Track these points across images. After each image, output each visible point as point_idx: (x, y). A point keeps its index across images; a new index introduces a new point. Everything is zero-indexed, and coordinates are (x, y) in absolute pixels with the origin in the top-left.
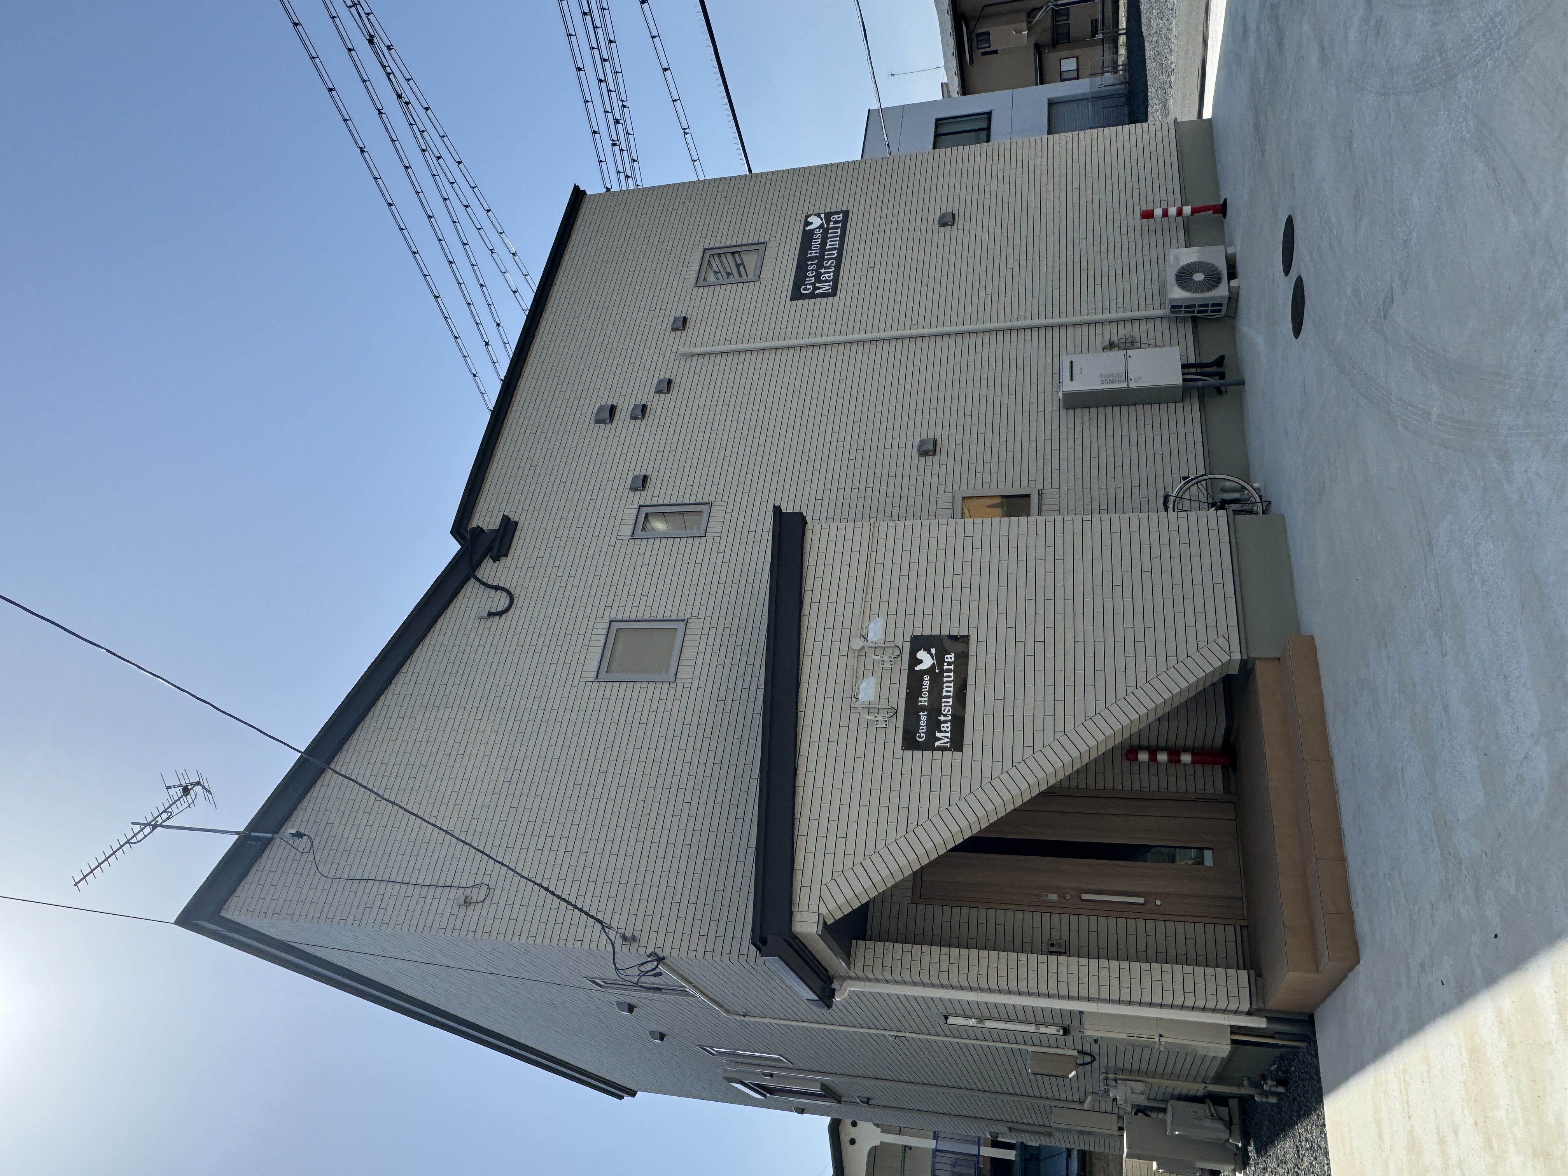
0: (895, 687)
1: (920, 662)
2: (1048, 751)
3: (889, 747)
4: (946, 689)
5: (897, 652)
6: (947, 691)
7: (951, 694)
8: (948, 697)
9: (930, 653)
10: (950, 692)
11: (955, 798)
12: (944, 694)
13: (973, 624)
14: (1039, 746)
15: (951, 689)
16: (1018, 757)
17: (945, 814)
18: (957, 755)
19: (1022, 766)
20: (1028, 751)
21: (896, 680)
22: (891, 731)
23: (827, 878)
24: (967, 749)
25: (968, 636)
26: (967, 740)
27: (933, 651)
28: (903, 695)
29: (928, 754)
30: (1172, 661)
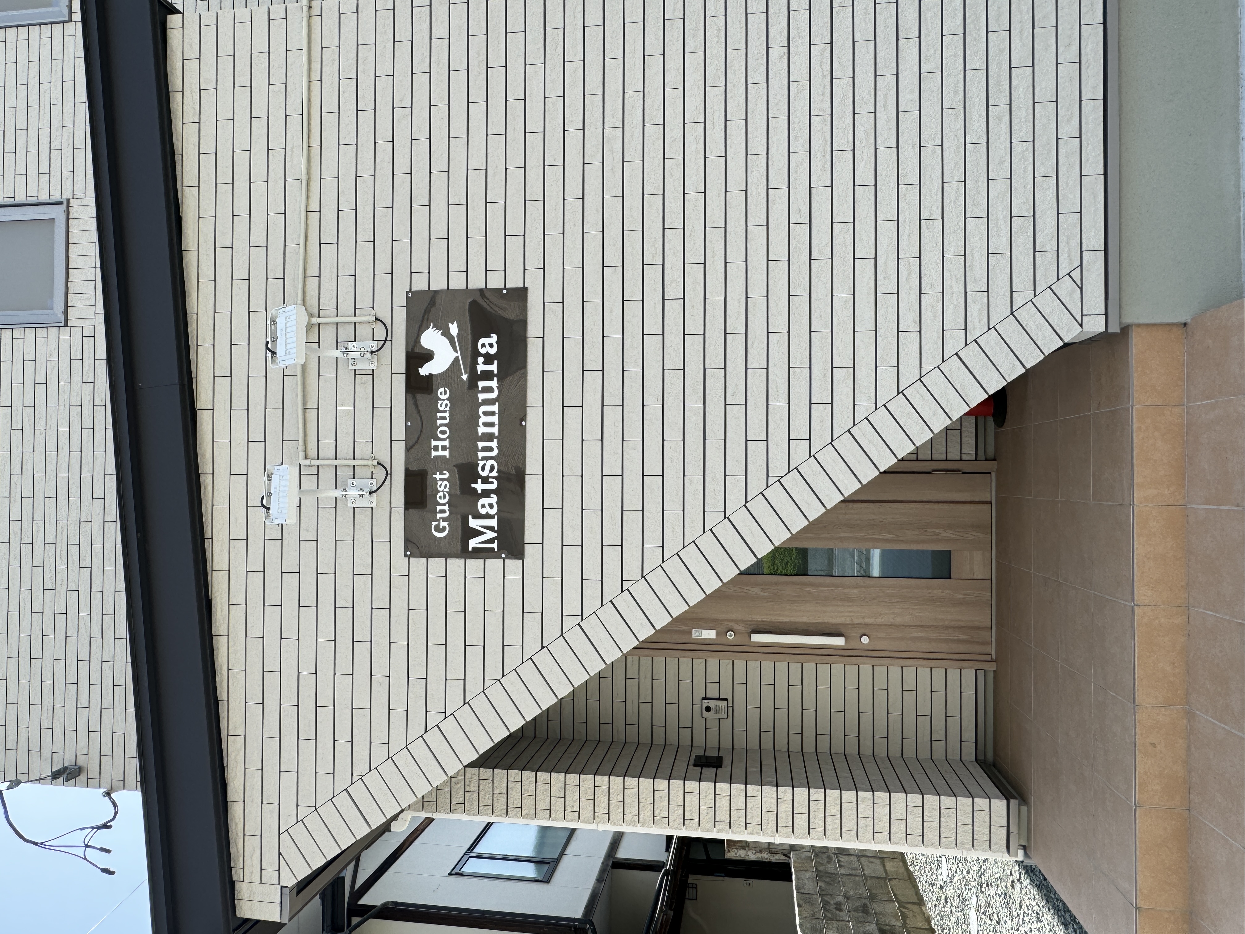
0: (382, 415)
1: (428, 356)
2: (691, 555)
3: (381, 550)
4: (483, 419)
5: (380, 333)
6: (486, 424)
7: (495, 430)
8: (489, 437)
9: (446, 334)
10: (491, 425)
11: (513, 657)
12: (482, 430)
13: (534, 260)
14: (673, 544)
15: (495, 419)
16: (632, 571)
17: (495, 692)
18: (513, 565)
19: (640, 590)
20: (653, 557)
21: (382, 399)
22: (382, 515)
23: (289, 819)
24: (531, 552)
25: (525, 290)
26: (531, 533)
27: (454, 329)
28: (400, 433)
29: (456, 564)
30: (954, 342)
